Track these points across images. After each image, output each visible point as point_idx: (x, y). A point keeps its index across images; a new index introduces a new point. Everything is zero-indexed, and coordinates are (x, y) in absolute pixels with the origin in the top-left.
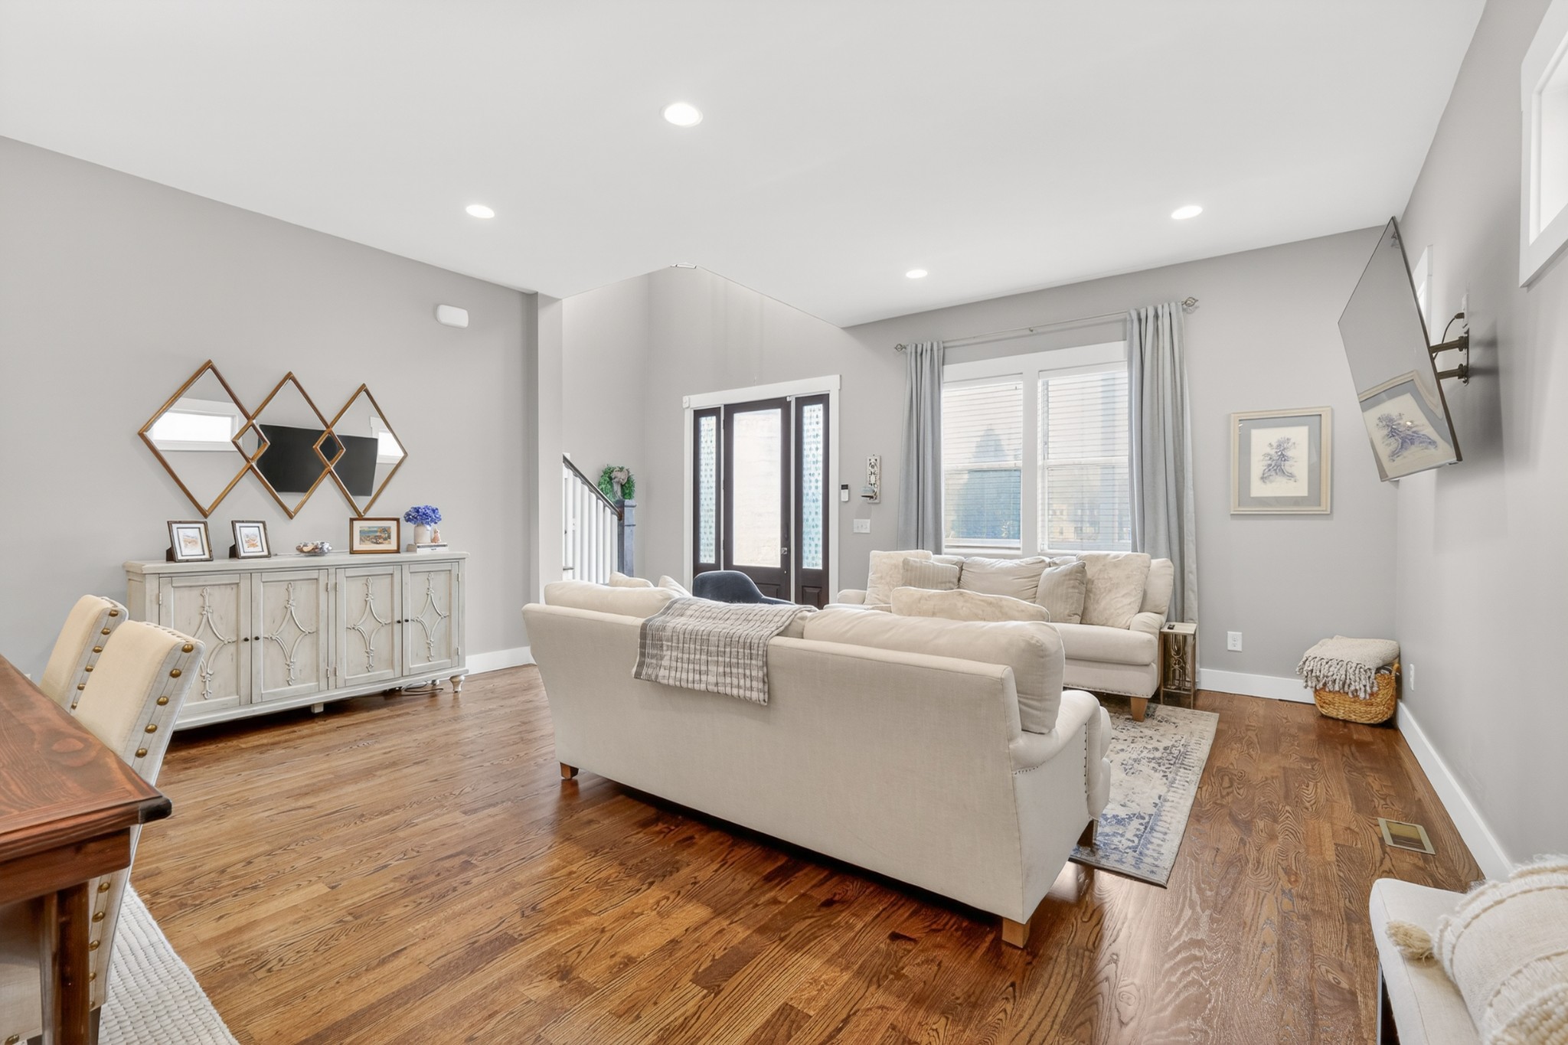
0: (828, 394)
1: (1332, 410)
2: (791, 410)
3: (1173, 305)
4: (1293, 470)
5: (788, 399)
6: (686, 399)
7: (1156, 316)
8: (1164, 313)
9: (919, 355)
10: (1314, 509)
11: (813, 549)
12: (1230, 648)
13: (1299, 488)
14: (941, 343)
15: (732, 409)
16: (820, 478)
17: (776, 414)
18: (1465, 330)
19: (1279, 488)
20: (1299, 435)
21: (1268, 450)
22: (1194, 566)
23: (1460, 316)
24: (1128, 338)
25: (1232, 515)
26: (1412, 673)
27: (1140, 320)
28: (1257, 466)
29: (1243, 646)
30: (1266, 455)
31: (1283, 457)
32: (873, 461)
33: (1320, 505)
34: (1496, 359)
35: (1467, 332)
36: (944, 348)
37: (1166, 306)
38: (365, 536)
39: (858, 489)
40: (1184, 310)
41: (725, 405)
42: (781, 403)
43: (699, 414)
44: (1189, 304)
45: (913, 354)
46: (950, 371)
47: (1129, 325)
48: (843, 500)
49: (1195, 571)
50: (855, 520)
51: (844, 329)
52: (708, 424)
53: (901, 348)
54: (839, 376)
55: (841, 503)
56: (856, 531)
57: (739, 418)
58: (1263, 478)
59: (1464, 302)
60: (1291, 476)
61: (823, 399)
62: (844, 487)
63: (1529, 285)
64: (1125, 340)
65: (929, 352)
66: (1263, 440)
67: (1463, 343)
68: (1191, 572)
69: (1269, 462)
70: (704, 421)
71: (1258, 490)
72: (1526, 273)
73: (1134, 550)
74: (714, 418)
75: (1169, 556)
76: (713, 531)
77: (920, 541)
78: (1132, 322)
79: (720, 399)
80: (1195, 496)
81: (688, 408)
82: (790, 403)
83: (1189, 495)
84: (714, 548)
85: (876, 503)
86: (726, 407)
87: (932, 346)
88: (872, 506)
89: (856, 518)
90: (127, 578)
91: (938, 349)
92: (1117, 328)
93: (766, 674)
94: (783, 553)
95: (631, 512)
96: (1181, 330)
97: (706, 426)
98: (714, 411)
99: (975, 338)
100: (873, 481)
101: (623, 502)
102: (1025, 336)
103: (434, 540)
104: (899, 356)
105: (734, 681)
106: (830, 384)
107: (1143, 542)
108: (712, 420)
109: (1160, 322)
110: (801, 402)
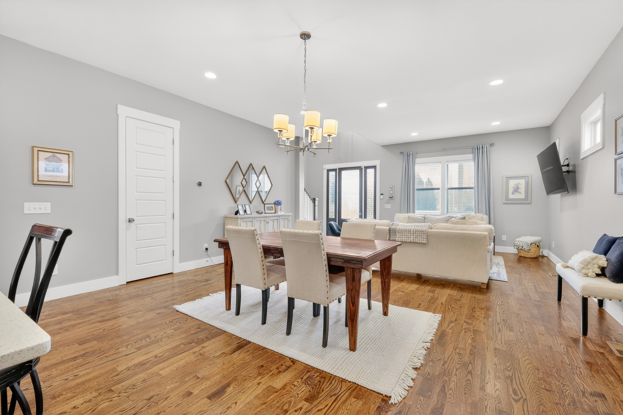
0: (376, 166)
1: (532, 175)
2: (363, 170)
3: (487, 145)
4: (520, 191)
5: (362, 167)
6: (324, 166)
7: (482, 148)
8: (485, 147)
9: (408, 156)
10: (526, 202)
11: (370, 213)
12: (503, 240)
13: (523, 196)
14: (415, 152)
15: (341, 169)
16: (373, 191)
18: (569, 162)
19: (517, 196)
20: (522, 182)
21: (514, 186)
22: (493, 217)
23: (567, 159)
24: (474, 153)
25: (503, 203)
26: (553, 243)
27: (478, 148)
28: (511, 190)
29: (506, 239)
30: (513, 187)
31: (518, 188)
32: (392, 187)
33: (528, 201)
34: (575, 169)
35: (569, 163)
36: (416, 153)
37: (485, 145)
38: (268, 208)
39: (387, 195)
40: (490, 146)
41: (339, 168)
42: (359, 168)
43: (328, 171)
44: (492, 145)
45: (407, 155)
46: (418, 160)
48: (381, 198)
49: (493, 219)
50: (385, 205)
51: (381, 146)
52: (332, 174)
53: (402, 153)
54: (380, 160)
55: (380, 199)
56: (385, 208)
57: (343, 172)
58: (512, 193)
59: (568, 156)
60: (520, 193)
61: (374, 167)
62: (382, 194)
63: (582, 159)
64: (473, 153)
65: (412, 155)
66: (512, 183)
67: (568, 165)
68: (492, 219)
69: (514, 189)
70: (330, 173)
71: (511, 196)
72: (582, 157)
73: (475, 213)
74: (334, 172)
75: (486, 215)
76: (334, 208)
77: (408, 211)
78: (475, 149)
79: (337, 166)
80: (493, 198)
81: (325, 169)
82: (362, 168)
83: (492, 197)
84: (334, 213)
85: (393, 199)
86: (339, 169)
87: (413, 153)
88: (391, 200)
89: (386, 204)
90: (226, 219)
91: (414, 154)
92: (471, 150)
93: (427, 237)
94: (360, 215)
95: (317, 202)
96: (489, 152)
97: (331, 175)
98: (335, 170)
99: (426, 151)
100: (392, 193)
101: (315, 198)
102: (442, 151)
103: (281, 210)
104: (402, 155)
105: (418, 239)
106: (377, 163)
107: (478, 211)
108: (334, 173)
109: (483, 149)
110: (366, 168)
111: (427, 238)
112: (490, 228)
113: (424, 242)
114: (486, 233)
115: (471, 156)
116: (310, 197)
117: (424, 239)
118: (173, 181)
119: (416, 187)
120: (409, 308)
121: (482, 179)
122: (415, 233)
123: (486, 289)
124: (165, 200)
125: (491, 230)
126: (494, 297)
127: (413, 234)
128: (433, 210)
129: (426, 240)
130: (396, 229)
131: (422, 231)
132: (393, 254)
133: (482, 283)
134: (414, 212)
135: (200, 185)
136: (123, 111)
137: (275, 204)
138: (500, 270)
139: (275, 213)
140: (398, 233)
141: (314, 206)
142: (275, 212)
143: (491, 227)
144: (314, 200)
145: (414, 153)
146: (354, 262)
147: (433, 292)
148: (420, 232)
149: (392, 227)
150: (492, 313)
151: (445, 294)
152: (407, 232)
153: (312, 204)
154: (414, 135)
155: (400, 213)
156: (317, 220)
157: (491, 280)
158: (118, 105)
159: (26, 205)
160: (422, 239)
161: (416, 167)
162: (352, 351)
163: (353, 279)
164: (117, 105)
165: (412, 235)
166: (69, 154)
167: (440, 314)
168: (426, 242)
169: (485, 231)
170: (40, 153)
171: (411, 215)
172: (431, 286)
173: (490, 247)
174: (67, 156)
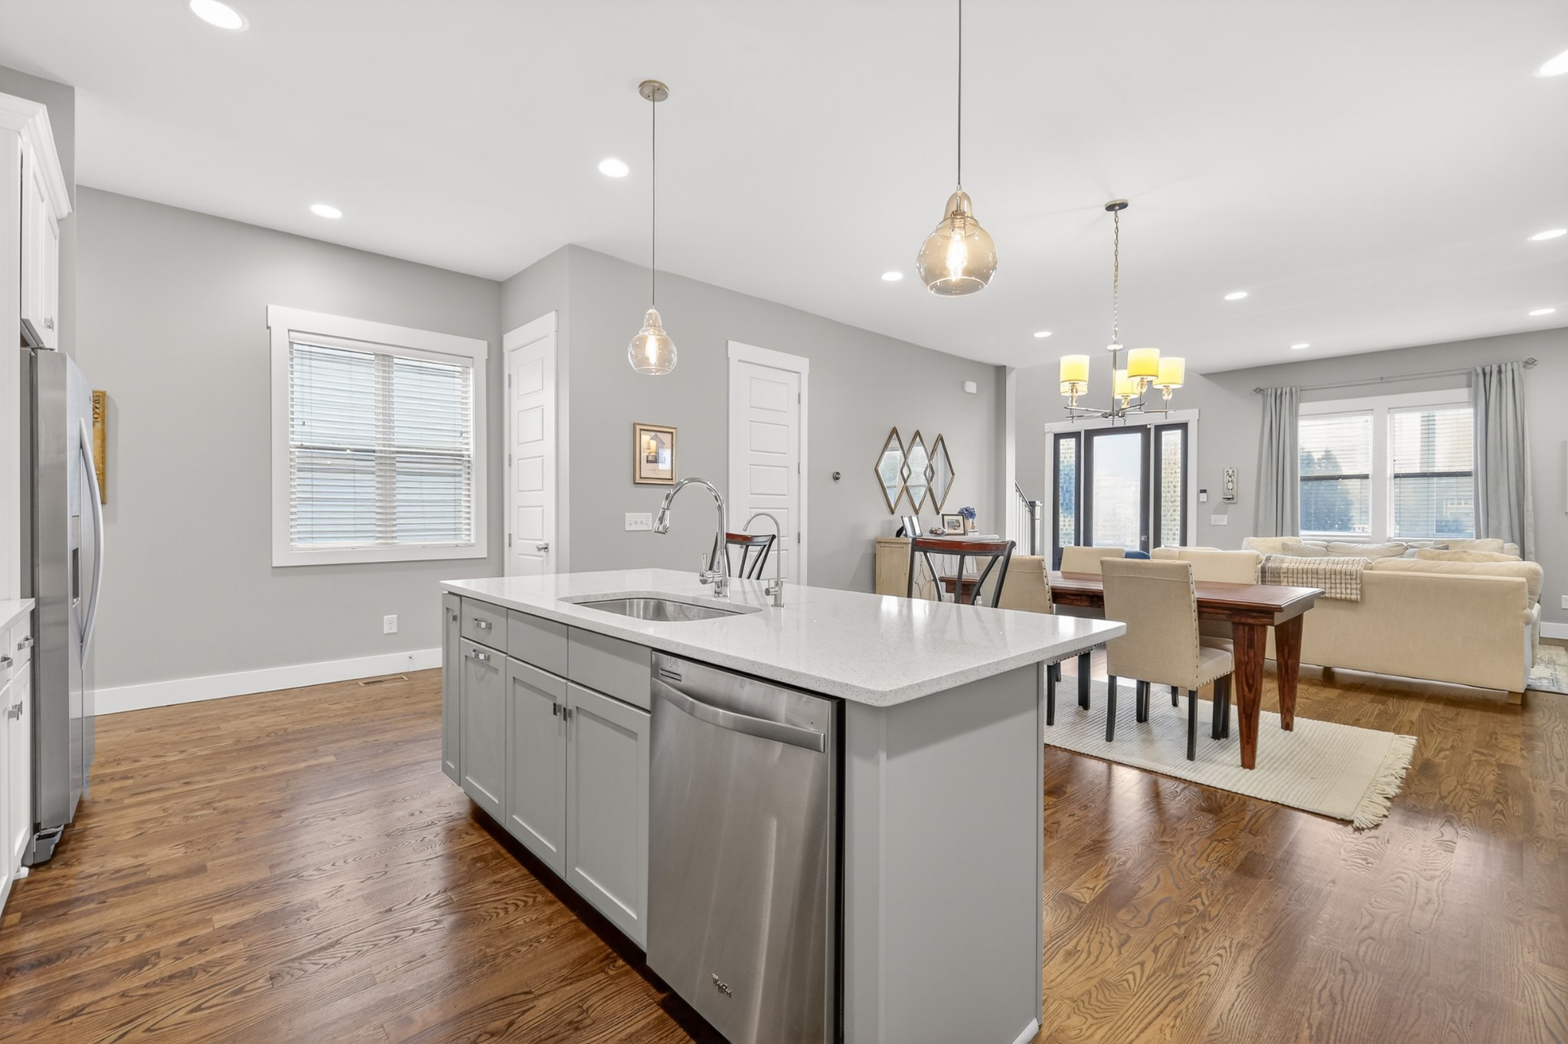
0: (1187, 423)
2: (1150, 435)
3: (1515, 363)
5: (1148, 427)
6: (1047, 425)
7: (1500, 372)
8: (1507, 369)
9: (1278, 398)
12: (1564, 607)
14: (1299, 388)
15: (1091, 434)
16: (1179, 485)
17: (1136, 438)
22: (1533, 549)
24: (1473, 386)
25: (1566, 512)
27: (1484, 374)
32: (1230, 473)
36: (1301, 391)
37: (1509, 365)
38: (951, 523)
39: (1217, 496)
40: (1524, 367)
42: (1143, 429)
43: (1058, 437)
44: (1529, 363)
45: (1274, 396)
46: (1304, 408)
47: (1474, 378)
48: (1201, 501)
50: (1213, 516)
51: (1203, 375)
52: (1068, 446)
53: (1259, 391)
54: (1198, 410)
55: (1199, 502)
56: (1213, 524)
57: (1098, 441)
61: (1183, 426)
62: (1203, 492)
64: (1469, 385)
65: (1289, 395)
68: (1531, 551)
70: (1063, 441)
74: (1074, 440)
75: (1513, 541)
76: (1073, 523)
77: (1279, 531)
78: (1477, 375)
79: (1080, 426)
80: (1533, 499)
81: (1048, 432)
82: (1150, 429)
83: (1529, 498)
84: (1073, 536)
85: (1234, 503)
86: (1086, 431)
87: (1291, 390)
88: (1229, 506)
89: (1214, 514)
90: (878, 546)
91: (1296, 392)
92: (1463, 379)
93: (1362, 587)
94: (1143, 539)
95: (1038, 510)
96: (1521, 380)
97: (1066, 446)
98: (1076, 435)
99: (1330, 384)
100: (1230, 487)
101: (1034, 502)
102: (1378, 383)
103: (973, 527)
104: (1259, 397)
105: (1338, 591)
106: (1190, 416)
107: (1486, 529)
108: (1072, 442)
109: (1503, 376)
110: (1160, 428)
111: (1361, 589)
112: (1531, 569)
113: (1354, 597)
114: (1524, 580)
115: (1464, 393)
116: (1024, 500)
117: (1354, 592)
118: (799, 472)
119: (1300, 474)
120: (1336, 723)
121: (1499, 450)
122: (1330, 578)
123: (1520, 707)
124: (787, 509)
125: (1536, 573)
126: (1540, 719)
127: (1324, 581)
128: (1340, 529)
129: (1358, 592)
130: (1281, 568)
131: (1348, 573)
132: (1305, 613)
133: (1510, 692)
134: (1294, 533)
135: (837, 479)
136: (737, 350)
137: (961, 513)
138: (1557, 673)
139: (964, 534)
140: (1285, 577)
141: (1033, 520)
142: (963, 532)
143: (1530, 565)
144: (1032, 505)
145: (1294, 391)
146: (1255, 614)
147: (1384, 703)
148: (1343, 576)
149: (1269, 565)
150: (1541, 744)
151: (1414, 711)
152: (1310, 576)
153: (1028, 515)
154: (1300, 348)
155: (1257, 536)
156: (1037, 555)
157: (1532, 693)
158: (729, 342)
159: (630, 517)
160: (1349, 591)
161: (1302, 423)
162: (1248, 770)
163: (1251, 645)
164: (727, 342)
165: (1321, 583)
166: (672, 433)
167: (1413, 735)
168: (1359, 596)
169: (1518, 574)
170: (642, 432)
171: (1288, 539)
172: (1372, 696)
173: (1533, 611)
174: (670, 435)
